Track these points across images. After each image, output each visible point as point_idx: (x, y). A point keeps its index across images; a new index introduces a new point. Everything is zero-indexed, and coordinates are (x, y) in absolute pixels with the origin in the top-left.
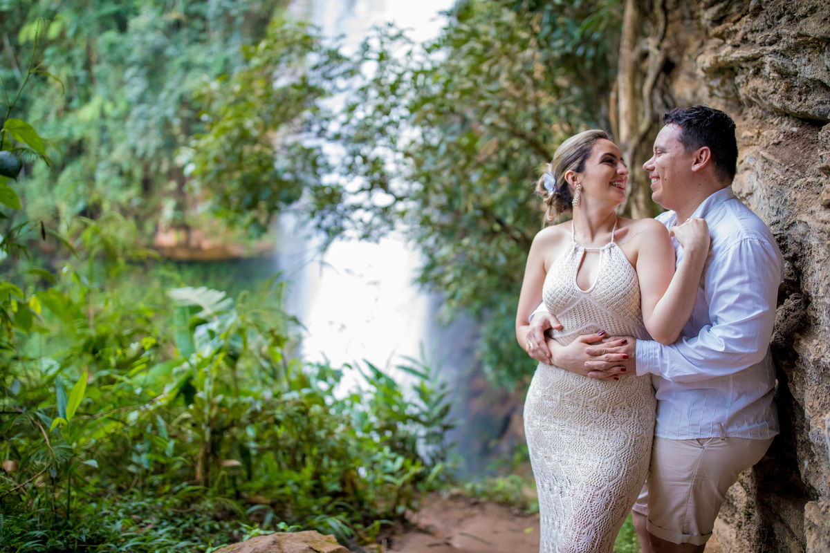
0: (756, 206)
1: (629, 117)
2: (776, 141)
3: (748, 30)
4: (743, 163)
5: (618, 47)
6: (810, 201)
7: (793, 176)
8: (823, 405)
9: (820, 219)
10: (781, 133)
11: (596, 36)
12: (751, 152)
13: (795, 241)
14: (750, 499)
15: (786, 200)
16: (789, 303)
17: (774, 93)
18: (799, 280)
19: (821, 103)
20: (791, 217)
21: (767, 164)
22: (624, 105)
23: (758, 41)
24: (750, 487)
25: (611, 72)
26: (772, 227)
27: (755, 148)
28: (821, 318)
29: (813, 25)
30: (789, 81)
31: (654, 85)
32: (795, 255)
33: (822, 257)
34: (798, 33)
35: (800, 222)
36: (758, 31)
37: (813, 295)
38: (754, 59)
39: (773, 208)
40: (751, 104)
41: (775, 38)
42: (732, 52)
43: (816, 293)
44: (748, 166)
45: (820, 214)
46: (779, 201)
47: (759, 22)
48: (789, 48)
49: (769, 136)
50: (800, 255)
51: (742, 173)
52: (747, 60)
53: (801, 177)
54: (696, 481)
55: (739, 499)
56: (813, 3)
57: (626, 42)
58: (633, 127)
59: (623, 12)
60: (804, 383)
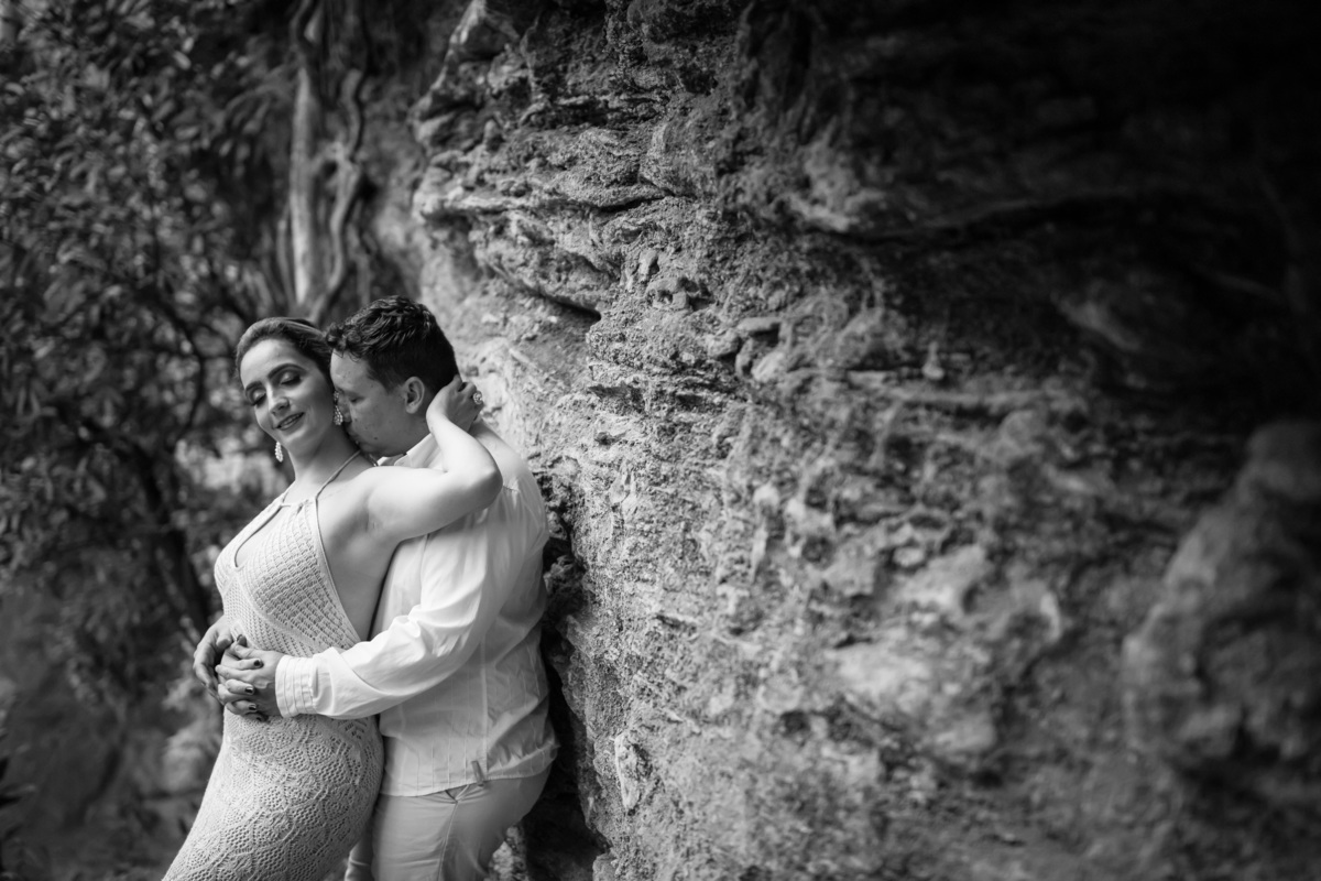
0: (506, 427)
1: (309, 263)
2: (530, 335)
3: (485, 167)
4: (486, 362)
5: (288, 149)
6: (579, 429)
7: (555, 390)
8: (610, 719)
9: (595, 459)
10: (536, 322)
11: (251, 127)
12: (496, 346)
13: (562, 485)
14: (518, 859)
15: (547, 424)
16: (558, 570)
17: (525, 264)
18: (569, 538)
19: (586, 287)
20: (555, 449)
21: (519, 368)
22: (301, 243)
23: (500, 188)
24: (517, 842)
25: (278, 184)
26: (530, 462)
27: (501, 341)
28: (601, 597)
29: (573, 183)
30: (543, 250)
31: (347, 218)
32: (563, 503)
33: (598, 510)
34: (554, 189)
35: (568, 458)
36: (498, 172)
37: (590, 563)
38: (495, 212)
39: (531, 434)
40: (492, 274)
41: (522, 188)
42: (464, 197)
43: (594, 560)
44: (493, 368)
45: (594, 452)
46: (539, 424)
47: (499, 160)
48: (542, 206)
49: (519, 325)
50: (569, 504)
51: (486, 377)
52: (485, 212)
53: (566, 392)
54: (447, 854)
55: (502, 860)
56: (571, 152)
57: (300, 146)
58: (317, 279)
59: (294, 93)
60: (583, 688)
